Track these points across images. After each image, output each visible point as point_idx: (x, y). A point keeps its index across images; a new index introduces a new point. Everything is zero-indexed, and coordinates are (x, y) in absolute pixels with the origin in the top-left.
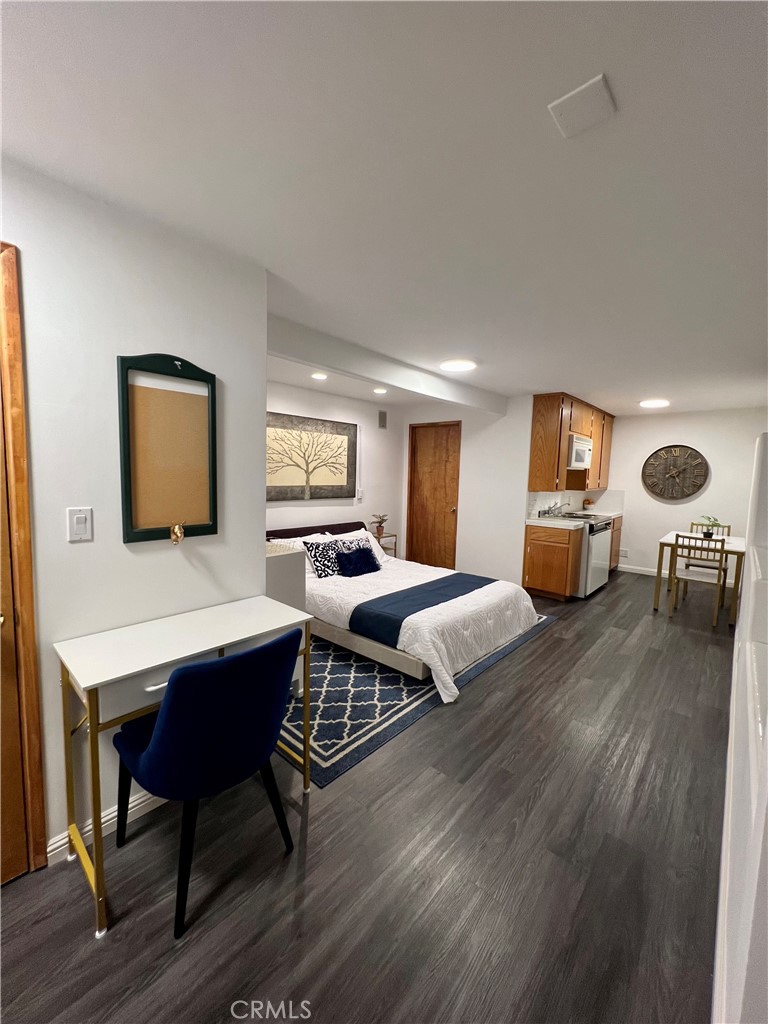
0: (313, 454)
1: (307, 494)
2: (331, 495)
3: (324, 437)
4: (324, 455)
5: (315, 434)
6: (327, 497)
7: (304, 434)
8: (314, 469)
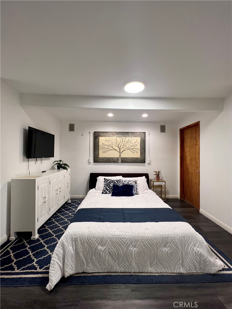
0: (123, 145)
1: (120, 161)
2: (132, 161)
3: (127, 139)
4: (128, 146)
5: (124, 138)
6: (129, 162)
7: (118, 138)
8: (123, 151)
